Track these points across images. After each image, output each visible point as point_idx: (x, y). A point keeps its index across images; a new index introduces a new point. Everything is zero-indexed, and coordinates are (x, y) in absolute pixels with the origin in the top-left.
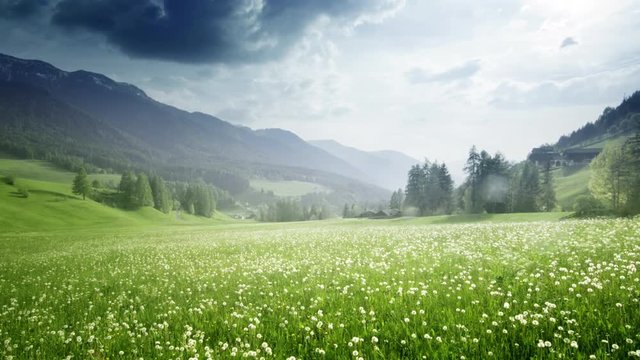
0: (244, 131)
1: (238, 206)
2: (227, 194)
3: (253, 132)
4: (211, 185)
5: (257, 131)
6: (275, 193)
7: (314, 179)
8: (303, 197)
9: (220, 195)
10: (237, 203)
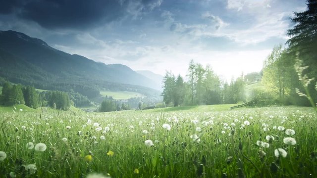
0: (101, 65)
1: (92, 105)
2: (86, 98)
3: (106, 65)
4: (78, 93)
5: (109, 65)
6: (113, 98)
7: (136, 90)
8: (129, 100)
9: (82, 98)
10: (92, 103)
